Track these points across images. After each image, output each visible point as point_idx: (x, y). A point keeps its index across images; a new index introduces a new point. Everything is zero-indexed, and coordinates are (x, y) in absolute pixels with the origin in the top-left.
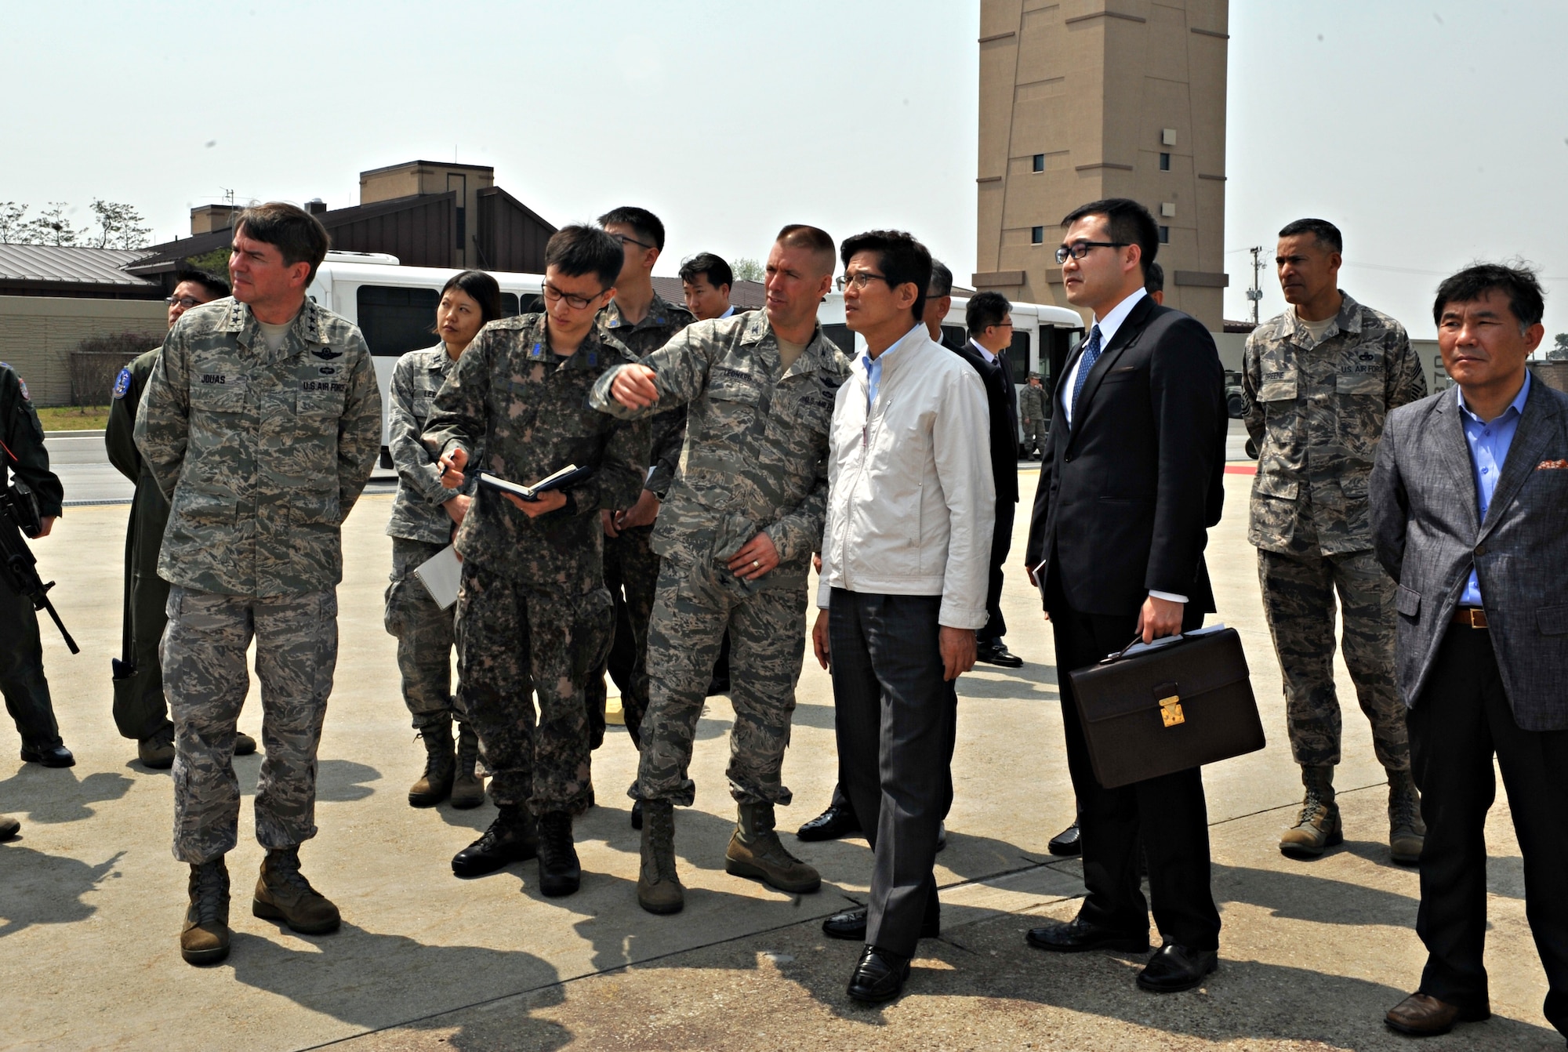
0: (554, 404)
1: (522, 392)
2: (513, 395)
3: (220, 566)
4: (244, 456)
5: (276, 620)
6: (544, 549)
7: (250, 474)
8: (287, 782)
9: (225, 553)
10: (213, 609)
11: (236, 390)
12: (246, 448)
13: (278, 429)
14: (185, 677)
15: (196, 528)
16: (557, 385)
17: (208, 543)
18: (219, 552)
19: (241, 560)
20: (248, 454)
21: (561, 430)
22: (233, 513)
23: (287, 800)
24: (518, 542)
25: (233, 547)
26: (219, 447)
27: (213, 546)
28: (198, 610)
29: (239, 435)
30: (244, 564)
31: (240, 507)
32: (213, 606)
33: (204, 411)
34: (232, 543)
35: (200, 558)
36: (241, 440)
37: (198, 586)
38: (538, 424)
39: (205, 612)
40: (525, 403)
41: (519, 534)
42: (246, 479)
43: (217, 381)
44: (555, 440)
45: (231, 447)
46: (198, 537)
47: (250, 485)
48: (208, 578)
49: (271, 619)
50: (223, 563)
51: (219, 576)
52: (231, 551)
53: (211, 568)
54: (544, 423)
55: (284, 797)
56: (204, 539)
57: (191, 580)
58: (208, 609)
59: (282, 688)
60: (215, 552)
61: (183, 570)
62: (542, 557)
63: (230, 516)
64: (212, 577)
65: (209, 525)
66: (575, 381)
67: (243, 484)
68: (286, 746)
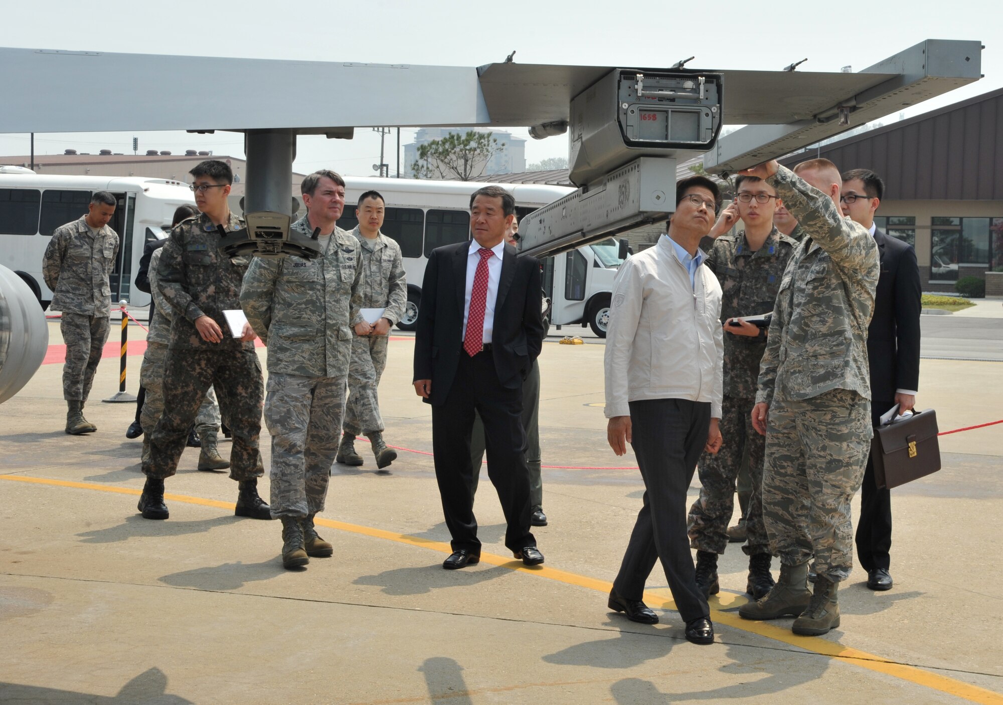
0: (751, 282)
1: (733, 274)
2: (727, 276)
3: (308, 362)
4: (318, 304)
5: (327, 390)
6: (748, 376)
7: (322, 313)
8: (318, 475)
9: (310, 355)
10: (300, 385)
11: (313, 270)
12: (319, 300)
13: (334, 289)
14: (288, 420)
15: (291, 343)
16: (752, 269)
17: (300, 351)
18: (306, 355)
19: (318, 359)
20: (321, 303)
21: (755, 298)
22: (315, 334)
23: (317, 485)
24: (732, 371)
25: (314, 352)
26: (305, 300)
27: (303, 352)
28: (293, 385)
29: (315, 293)
30: (319, 360)
31: (318, 331)
32: (301, 383)
33: (295, 282)
34: (313, 350)
35: (296, 358)
36: (317, 296)
37: (297, 373)
38: (741, 295)
39: (296, 386)
40: (735, 281)
41: (732, 366)
42: (320, 316)
43: (302, 265)
44: (753, 305)
45: (312, 300)
46: (294, 348)
47: (322, 319)
48: (301, 368)
49: (324, 389)
50: (309, 360)
51: (308, 367)
52: (313, 354)
53: (303, 363)
54: (745, 294)
55: (315, 483)
56: (297, 348)
57: (292, 370)
58: (298, 385)
59: (324, 426)
60: (304, 355)
61: (286, 365)
62: (746, 381)
63: (313, 336)
64: (304, 368)
65: (298, 342)
66: (762, 266)
67: (319, 319)
68: (321, 457)
